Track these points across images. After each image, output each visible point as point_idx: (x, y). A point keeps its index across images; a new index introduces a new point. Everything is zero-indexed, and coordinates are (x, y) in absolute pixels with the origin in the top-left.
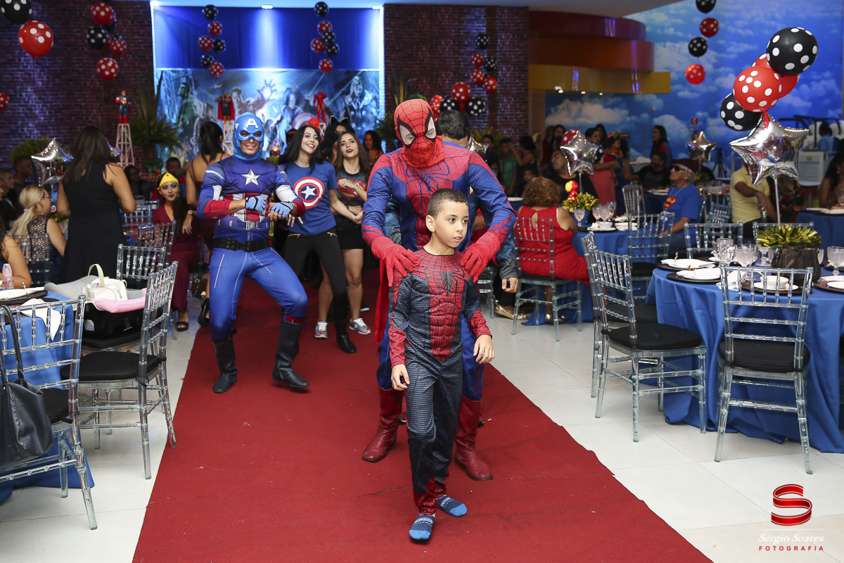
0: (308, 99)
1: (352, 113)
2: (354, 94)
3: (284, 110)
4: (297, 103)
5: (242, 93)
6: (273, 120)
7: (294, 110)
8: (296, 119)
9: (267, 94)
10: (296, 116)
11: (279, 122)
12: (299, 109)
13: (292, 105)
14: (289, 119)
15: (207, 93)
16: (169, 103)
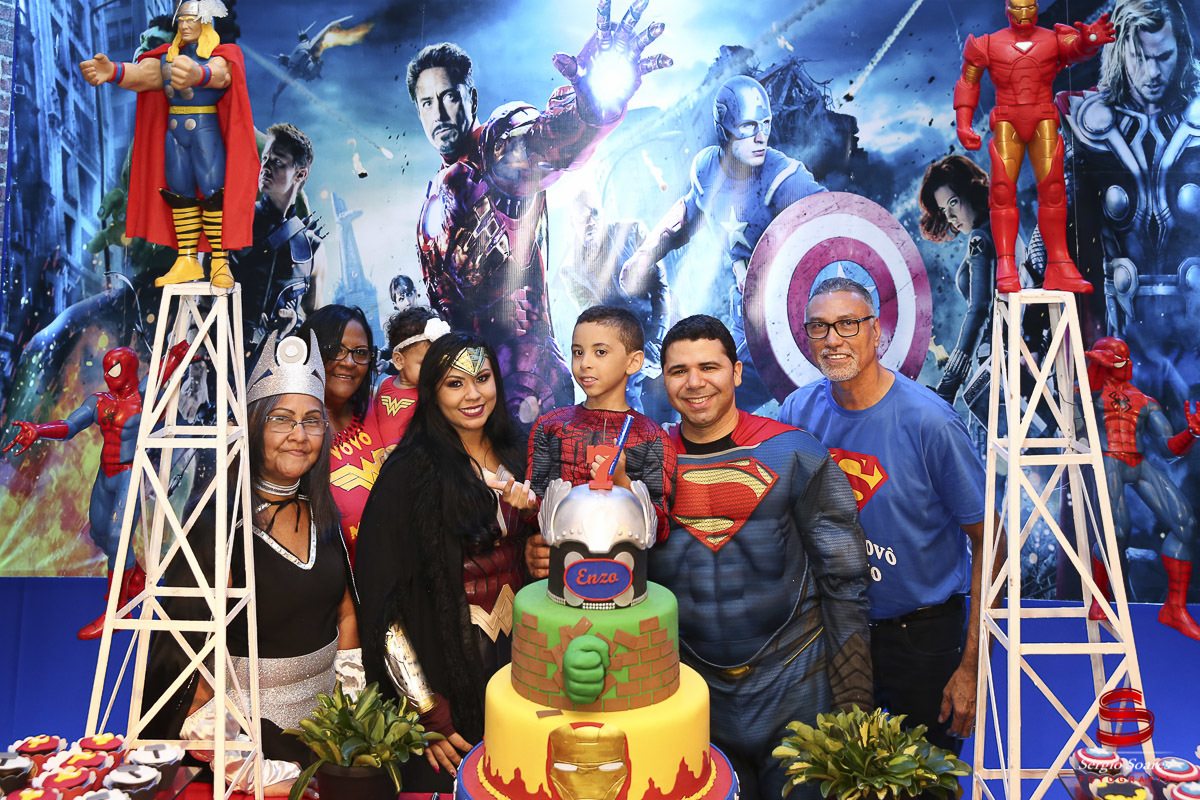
0: (847, 109)
1: (1115, 195)
2: (1122, 82)
3: (704, 176)
4: (784, 133)
5: (473, 80)
6: (643, 229)
7: (759, 173)
8: (776, 228)
9: (609, 77)
10: (774, 209)
11: (676, 240)
12: (793, 167)
13: (749, 148)
14: (732, 227)
15: (281, 74)
16: (73, 126)
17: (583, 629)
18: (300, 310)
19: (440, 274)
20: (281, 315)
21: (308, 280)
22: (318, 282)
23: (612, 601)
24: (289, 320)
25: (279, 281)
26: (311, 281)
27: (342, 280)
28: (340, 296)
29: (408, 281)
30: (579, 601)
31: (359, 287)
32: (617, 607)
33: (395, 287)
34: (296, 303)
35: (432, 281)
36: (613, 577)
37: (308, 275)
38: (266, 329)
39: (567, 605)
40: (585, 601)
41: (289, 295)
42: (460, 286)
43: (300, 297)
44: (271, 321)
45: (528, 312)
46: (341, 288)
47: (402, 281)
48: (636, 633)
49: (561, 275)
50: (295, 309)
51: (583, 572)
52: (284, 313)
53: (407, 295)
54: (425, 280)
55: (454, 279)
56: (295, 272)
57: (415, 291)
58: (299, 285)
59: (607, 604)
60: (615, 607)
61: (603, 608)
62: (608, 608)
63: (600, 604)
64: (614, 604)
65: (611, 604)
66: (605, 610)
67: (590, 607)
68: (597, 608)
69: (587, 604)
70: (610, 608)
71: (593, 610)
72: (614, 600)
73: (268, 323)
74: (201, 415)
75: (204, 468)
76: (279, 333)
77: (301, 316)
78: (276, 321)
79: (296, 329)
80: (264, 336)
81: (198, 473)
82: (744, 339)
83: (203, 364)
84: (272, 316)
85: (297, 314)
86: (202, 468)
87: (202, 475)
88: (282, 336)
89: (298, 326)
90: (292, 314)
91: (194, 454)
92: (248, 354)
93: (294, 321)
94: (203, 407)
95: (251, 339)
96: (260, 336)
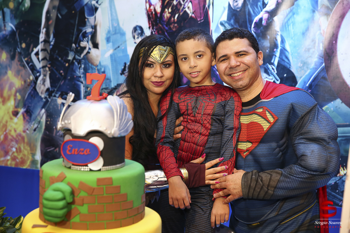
17: (61, 178)
18: (90, 42)
19: (157, 25)
20: (81, 45)
21: (93, 27)
22: (98, 28)
24: (85, 48)
25: (80, 28)
26: (95, 27)
27: (109, 27)
28: (108, 36)
29: (141, 29)
30: (70, 164)
31: (117, 31)
32: (91, 170)
33: (135, 31)
34: (88, 39)
35: (153, 28)
36: (87, 151)
37: (93, 24)
38: (75, 52)
40: (73, 165)
41: (85, 35)
42: (167, 31)
43: (90, 36)
44: (77, 48)
46: (109, 32)
47: (138, 28)
48: (94, 185)
49: (220, 26)
50: (88, 42)
51: (70, 146)
52: (83, 44)
53: (141, 36)
54: (149, 28)
55: (164, 28)
56: (87, 23)
57: (144, 34)
58: (89, 30)
59: (85, 167)
60: (89, 170)
61: (82, 170)
62: (84, 170)
63: (81, 167)
64: (88, 168)
65: (87, 167)
66: (83, 171)
67: (75, 169)
68: (79, 169)
69: (74, 166)
70: (86, 170)
71: (76, 170)
72: (89, 165)
73: (75, 49)
74: (47, 93)
75: (49, 119)
76: (81, 54)
77: (90, 46)
78: (79, 48)
79: (88, 53)
80: (73, 56)
81: (46, 121)
82: (323, 63)
83: (47, 69)
84: (77, 46)
85: (89, 45)
86: (48, 119)
87: (48, 123)
88: (82, 56)
89: (89, 51)
90: (86, 45)
91: (45, 112)
92: (67, 65)
93: (87, 49)
94: (48, 90)
95: (68, 57)
96: (72, 55)
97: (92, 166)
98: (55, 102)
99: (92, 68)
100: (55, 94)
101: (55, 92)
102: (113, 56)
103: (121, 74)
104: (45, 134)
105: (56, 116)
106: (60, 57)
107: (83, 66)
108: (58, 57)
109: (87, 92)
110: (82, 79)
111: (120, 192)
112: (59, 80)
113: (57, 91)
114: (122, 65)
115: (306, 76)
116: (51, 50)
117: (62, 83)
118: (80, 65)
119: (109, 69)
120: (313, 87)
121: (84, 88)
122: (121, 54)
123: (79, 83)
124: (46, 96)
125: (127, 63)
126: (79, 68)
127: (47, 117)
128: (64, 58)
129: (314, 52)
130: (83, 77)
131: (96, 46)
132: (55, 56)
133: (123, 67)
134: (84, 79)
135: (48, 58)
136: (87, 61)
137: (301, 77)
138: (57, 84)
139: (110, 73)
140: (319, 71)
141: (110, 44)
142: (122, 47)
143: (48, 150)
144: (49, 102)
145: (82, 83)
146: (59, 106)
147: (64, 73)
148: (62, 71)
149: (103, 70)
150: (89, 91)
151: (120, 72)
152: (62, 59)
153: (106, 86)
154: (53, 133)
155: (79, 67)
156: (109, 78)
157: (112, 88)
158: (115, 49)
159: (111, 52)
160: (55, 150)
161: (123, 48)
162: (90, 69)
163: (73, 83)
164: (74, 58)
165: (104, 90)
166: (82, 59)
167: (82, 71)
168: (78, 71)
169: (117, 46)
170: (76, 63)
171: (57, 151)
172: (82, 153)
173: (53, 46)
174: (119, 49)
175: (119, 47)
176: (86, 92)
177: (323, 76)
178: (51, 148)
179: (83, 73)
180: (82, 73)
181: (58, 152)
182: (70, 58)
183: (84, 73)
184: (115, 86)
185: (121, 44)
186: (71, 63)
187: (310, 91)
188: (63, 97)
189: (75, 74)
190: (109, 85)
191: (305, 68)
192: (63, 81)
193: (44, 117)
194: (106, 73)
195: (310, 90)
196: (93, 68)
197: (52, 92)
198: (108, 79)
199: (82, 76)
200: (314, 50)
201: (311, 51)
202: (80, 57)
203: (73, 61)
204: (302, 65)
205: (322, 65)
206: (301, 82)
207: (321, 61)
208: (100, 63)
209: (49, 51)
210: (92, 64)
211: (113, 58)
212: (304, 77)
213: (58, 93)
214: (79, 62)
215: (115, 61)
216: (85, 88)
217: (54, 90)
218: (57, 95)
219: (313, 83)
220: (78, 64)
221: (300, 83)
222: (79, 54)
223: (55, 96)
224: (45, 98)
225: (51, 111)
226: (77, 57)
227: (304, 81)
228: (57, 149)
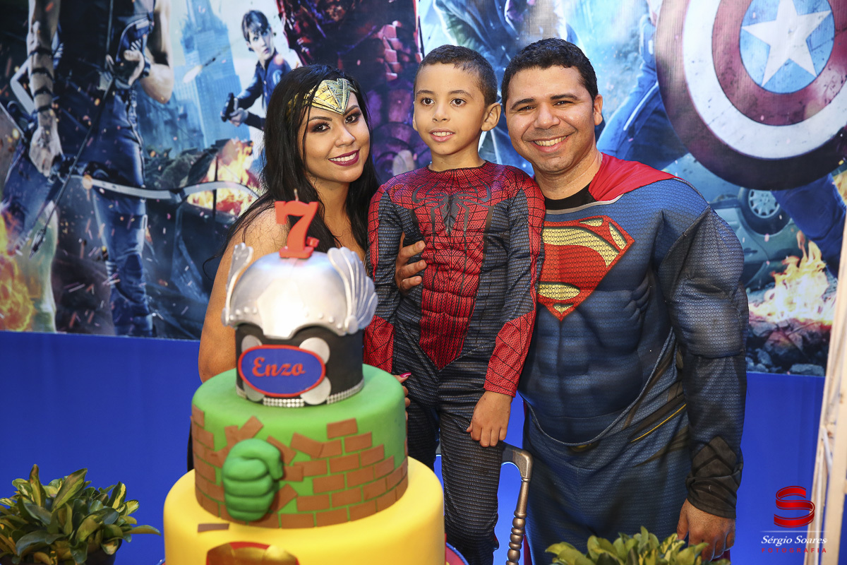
18: (147, 51)
19: (296, 8)
20: (127, 58)
21: (152, 17)
22: (163, 19)
23: (299, 397)
24: (136, 63)
25: (122, 19)
26: (155, 17)
27: (189, 16)
28: (188, 35)
29: (262, 17)
31: (208, 24)
32: (306, 405)
33: (248, 24)
34: (142, 43)
35: (289, 17)
36: (297, 369)
37: (150, 10)
39: (248, 399)
40: (266, 397)
41: (133, 35)
42: (320, 22)
43: (145, 37)
45: (399, 52)
46: (189, 26)
47: (255, 17)
50: (141, 50)
52: (131, 55)
53: (262, 34)
54: (280, 16)
55: (314, 15)
56: (137, 8)
57: (270, 29)
58: (142, 23)
59: (293, 400)
60: (302, 405)
61: (289, 405)
62: (293, 405)
63: (285, 401)
64: (302, 401)
65: (297, 400)
66: (291, 407)
67: (272, 404)
68: (281, 405)
69: (269, 400)
70: (298, 405)
71: (275, 407)
72: (302, 396)
73: (113, 66)
74: (56, 167)
75: (67, 224)
76: (127, 78)
77: (148, 59)
78: (122, 64)
79: (145, 74)
80: (111, 81)
81: (61, 229)
82: (655, 82)
83: (52, 112)
84: (117, 59)
85: (144, 56)
86: (64, 223)
87: (66, 231)
88: (131, 82)
89: (147, 70)
90: (139, 57)
91: (55, 209)
92: (97, 102)
93: (142, 65)
94: (57, 159)
95: (99, 86)
96: (108, 81)
97: (308, 397)
98: (78, 186)
99: (155, 107)
100: (76, 168)
101: (75, 163)
102: (203, 80)
103: (224, 119)
104: (59, 255)
105: (82, 217)
106: (79, 86)
107: (134, 104)
108: (74, 85)
109: (150, 160)
110: (135, 134)
111: (371, 446)
112: (81, 136)
113: (79, 160)
114: (225, 100)
115: (622, 108)
116: (57, 70)
117: (89, 144)
118: (127, 103)
119: (196, 109)
120: (637, 132)
121: (142, 152)
122: (219, 76)
123: (129, 142)
124: (54, 173)
125: (235, 95)
126: (127, 110)
127: (61, 218)
128: (89, 89)
129: (636, 58)
130: (136, 129)
131: (161, 58)
132: (67, 85)
133: (227, 104)
134: (139, 132)
135: (51, 90)
136: (143, 94)
137: (611, 113)
138: (77, 146)
139: (198, 118)
140: (648, 98)
141: (194, 54)
142: (222, 60)
143: (71, 290)
144: (64, 186)
145: (136, 141)
146: (88, 193)
147: (92, 122)
148: (86, 118)
149: (181, 111)
150: (154, 159)
151: (221, 114)
152: (84, 89)
153: (192, 145)
154: (78, 254)
155: (125, 107)
156: (197, 128)
157: (204, 150)
158: (207, 65)
159: (197, 70)
160: (88, 290)
161: (224, 61)
162: (153, 109)
163: (116, 142)
164: (113, 87)
165: (187, 154)
166: (132, 89)
167: (133, 114)
168: (123, 115)
169: (209, 58)
170: (119, 99)
171: (91, 291)
172: (288, 374)
173: (61, 60)
174: (214, 63)
175: (214, 59)
176: (146, 160)
177: (656, 108)
178: (77, 286)
179: (136, 120)
180: (134, 119)
181: (93, 292)
182: (104, 86)
183: (139, 118)
184: (212, 146)
185: (219, 54)
186: (108, 99)
187: (631, 140)
188: (95, 174)
189: (117, 121)
190: (198, 144)
191: (619, 92)
192: (91, 139)
193: (55, 219)
194: (189, 117)
195: (631, 138)
196: (159, 106)
197: (68, 163)
198: (194, 131)
199: (134, 125)
200: (636, 54)
201: (631, 56)
202: (127, 83)
203: (112, 94)
204: (612, 87)
205: (654, 85)
206: (612, 122)
207: (651, 77)
208: (173, 95)
209: (52, 73)
210: (156, 98)
211: (203, 85)
212: (617, 111)
213: (82, 166)
214: (126, 95)
215: (208, 90)
216: (144, 152)
217: (72, 160)
218: (81, 170)
219: (637, 123)
220: (124, 101)
221: (610, 125)
222: (123, 78)
223: (75, 173)
224: (53, 177)
225: (70, 204)
226: (119, 84)
227: (618, 120)
228: (92, 287)
